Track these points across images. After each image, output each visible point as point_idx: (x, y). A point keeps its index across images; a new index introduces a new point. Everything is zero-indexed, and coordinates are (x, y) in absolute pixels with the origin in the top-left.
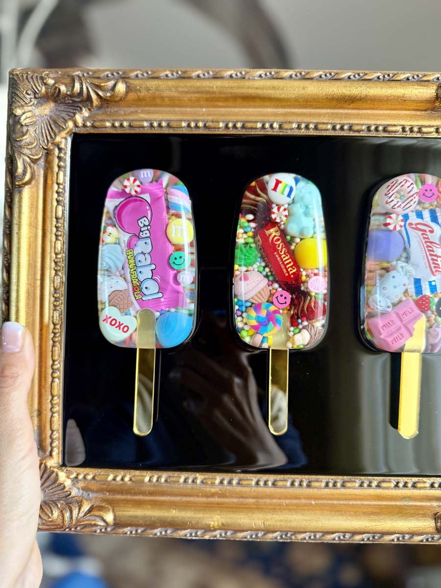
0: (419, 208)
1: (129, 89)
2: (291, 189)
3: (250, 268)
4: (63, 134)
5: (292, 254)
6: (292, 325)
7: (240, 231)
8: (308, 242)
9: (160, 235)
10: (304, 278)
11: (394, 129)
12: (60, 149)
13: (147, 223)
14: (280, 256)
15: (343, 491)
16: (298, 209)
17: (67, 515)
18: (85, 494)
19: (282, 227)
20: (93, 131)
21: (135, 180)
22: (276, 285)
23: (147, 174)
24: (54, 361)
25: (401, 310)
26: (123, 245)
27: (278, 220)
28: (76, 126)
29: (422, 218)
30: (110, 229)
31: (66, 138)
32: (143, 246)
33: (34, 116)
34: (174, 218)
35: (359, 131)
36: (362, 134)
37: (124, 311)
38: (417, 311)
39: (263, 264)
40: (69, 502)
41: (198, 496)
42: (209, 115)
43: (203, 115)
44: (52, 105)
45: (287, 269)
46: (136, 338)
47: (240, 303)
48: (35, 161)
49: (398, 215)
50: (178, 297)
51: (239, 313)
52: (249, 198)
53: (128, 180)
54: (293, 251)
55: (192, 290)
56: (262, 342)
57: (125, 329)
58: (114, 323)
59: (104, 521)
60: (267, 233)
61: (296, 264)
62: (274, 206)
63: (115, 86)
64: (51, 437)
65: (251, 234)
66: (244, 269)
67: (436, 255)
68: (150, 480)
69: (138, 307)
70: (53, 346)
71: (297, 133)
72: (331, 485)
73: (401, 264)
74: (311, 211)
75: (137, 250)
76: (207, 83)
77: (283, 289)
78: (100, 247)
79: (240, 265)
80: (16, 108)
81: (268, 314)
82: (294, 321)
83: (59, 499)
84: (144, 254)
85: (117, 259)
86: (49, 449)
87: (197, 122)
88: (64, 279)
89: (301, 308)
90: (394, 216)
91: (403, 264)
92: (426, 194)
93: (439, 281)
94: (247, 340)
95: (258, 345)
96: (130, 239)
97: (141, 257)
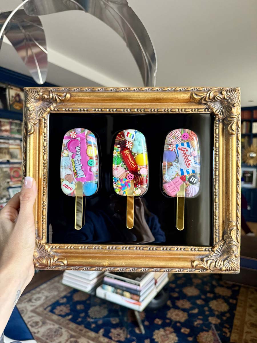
0: (182, 142)
1: (71, 96)
2: (133, 136)
3: (119, 165)
4: (46, 113)
5: (134, 160)
6: (135, 187)
7: (115, 151)
8: (140, 156)
9: (84, 153)
10: (139, 169)
11: (175, 110)
12: (45, 119)
13: (79, 149)
14: (129, 161)
15: (156, 251)
16: (136, 143)
17: (49, 261)
18: (56, 254)
19: (131, 150)
20: (57, 112)
21: (74, 133)
22: (128, 172)
23: (79, 130)
24: (43, 202)
25: (174, 181)
26: (70, 157)
27: (128, 147)
28: (51, 110)
29: (184, 146)
30: (65, 151)
31: (47, 115)
32: (78, 157)
33: (35, 107)
34: (89, 146)
35: (161, 112)
36: (162, 113)
37: (71, 182)
38: (181, 181)
39: (124, 164)
40: (50, 257)
41: (100, 254)
42: (103, 106)
43: (101, 106)
44: (41, 102)
45: (132, 166)
46: (75, 192)
47: (115, 179)
48: (35, 124)
49: (173, 145)
50: (91, 177)
51: (115, 182)
52: (118, 139)
53: (72, 132)
54: (135, 159)
55: (96, 174)
56: (123, 193)
57: (71, 189)
58: (67, 187)
59: (63, 263)
60: (125, 152)
61: (136, 164)
62: (127, 142)
63: (66, 95)
64: (42, 232)
65: (119, 152)
66: (116, 166)
67: (188, 160)
68: (81, 248)
69: (76, 181)
70: (43, 196)
71: (137, 113)
72: (151, 249)
73: (174, 163)
74: (141, 144)
75: (75, 159)
76: (101, 94)
77: (131, 173)
78: (61, 158)
79: (115, 164)
80: (28, 104)
81: (125, 183)
82: (135, 186)
83: (46, 256)
84: (78, 160)
85: (68, 162)
86: (42, 236)
87: (98, 109)
88: (47, 170)
89: (137, 181)
90: (171, 145)
91: (176, 163)
92: (184, 137)
93: (190, 170)
94: (118, 193)
95: (122, 195)
96: (73, 155)
97: (77, 162)
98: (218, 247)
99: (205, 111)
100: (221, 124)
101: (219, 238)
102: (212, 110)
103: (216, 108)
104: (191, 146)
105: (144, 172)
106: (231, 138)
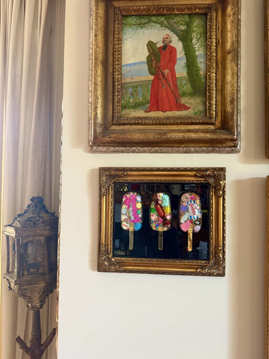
0: (191, 200)
1: (127, 174)
2: (162, 197)
3: (154, 213)
4: (112, 183)
5: (163, 210)
6: (163, 226)
7: (152, 205)
8: (166, 208)
9: (134, 207)
10: (166, 216)
11: (186, 181)
12: (112, 186)
13: (131, 204)
14: (160, 211)
15: (176, 263)
16: (164, 201)
19: (161, 205)
20: (119, 182)
22: (160, 217)
23: (131, 193)
25: (186, 223)
26: (126, 209)
27: (160, 203)
28: (115, 181)
29: (192, 203)
30: (124, 205)
32: (131, 209)
34: (137, 203)
37: (127, 223)
38: (189, 222)
39: (157, 213)
41: (143, 264)
42: (144, 178)
45: (162, 214)
46: (129, 228)
47: (152, 221)
48: (106, 189)
49: (185, 202)
50: (138, 220)
51: (152, 223)
52: (154, 198)
53: (128, 195)
55: (141, 218)
56: (157, 229)
57: (127, 227)
58: (125, 225)
59: (123, 269)
60: (157, 206)
61: (164, 213)
62: (159, 200)
63: (124, 173)
64: (110, 250)
65: (154, 206)
66: (152, 213)
67: (194, 211)
68: (132, 260)
69: (130, 222)
71: (164, 182)
72: (173, 261)
73: (186, 213)
74: (167, 201)
75: (129, 210)
78: (122, 209)
81: (158, 224)
83: (112, 264)
84: (131, 210)
85: (125, 211)
86: (110, 253)
87: (142, 180)
88: (113, 215)
89: (165, 222)
90: (185, 203)
91: (187, 213)
92: (192, 198)
93: (195, 217)
94: (154, 229)
95: (156, 230)
96: (128, 207)
97: (130, 211)
98: (212, 262)
99: (204, 182)
100: (214, 189)
101: (212, 256)
102: (209, 181)
103: (211, 181)
104: (196, 203)
105: (169, 217)
106: (219, 198)
